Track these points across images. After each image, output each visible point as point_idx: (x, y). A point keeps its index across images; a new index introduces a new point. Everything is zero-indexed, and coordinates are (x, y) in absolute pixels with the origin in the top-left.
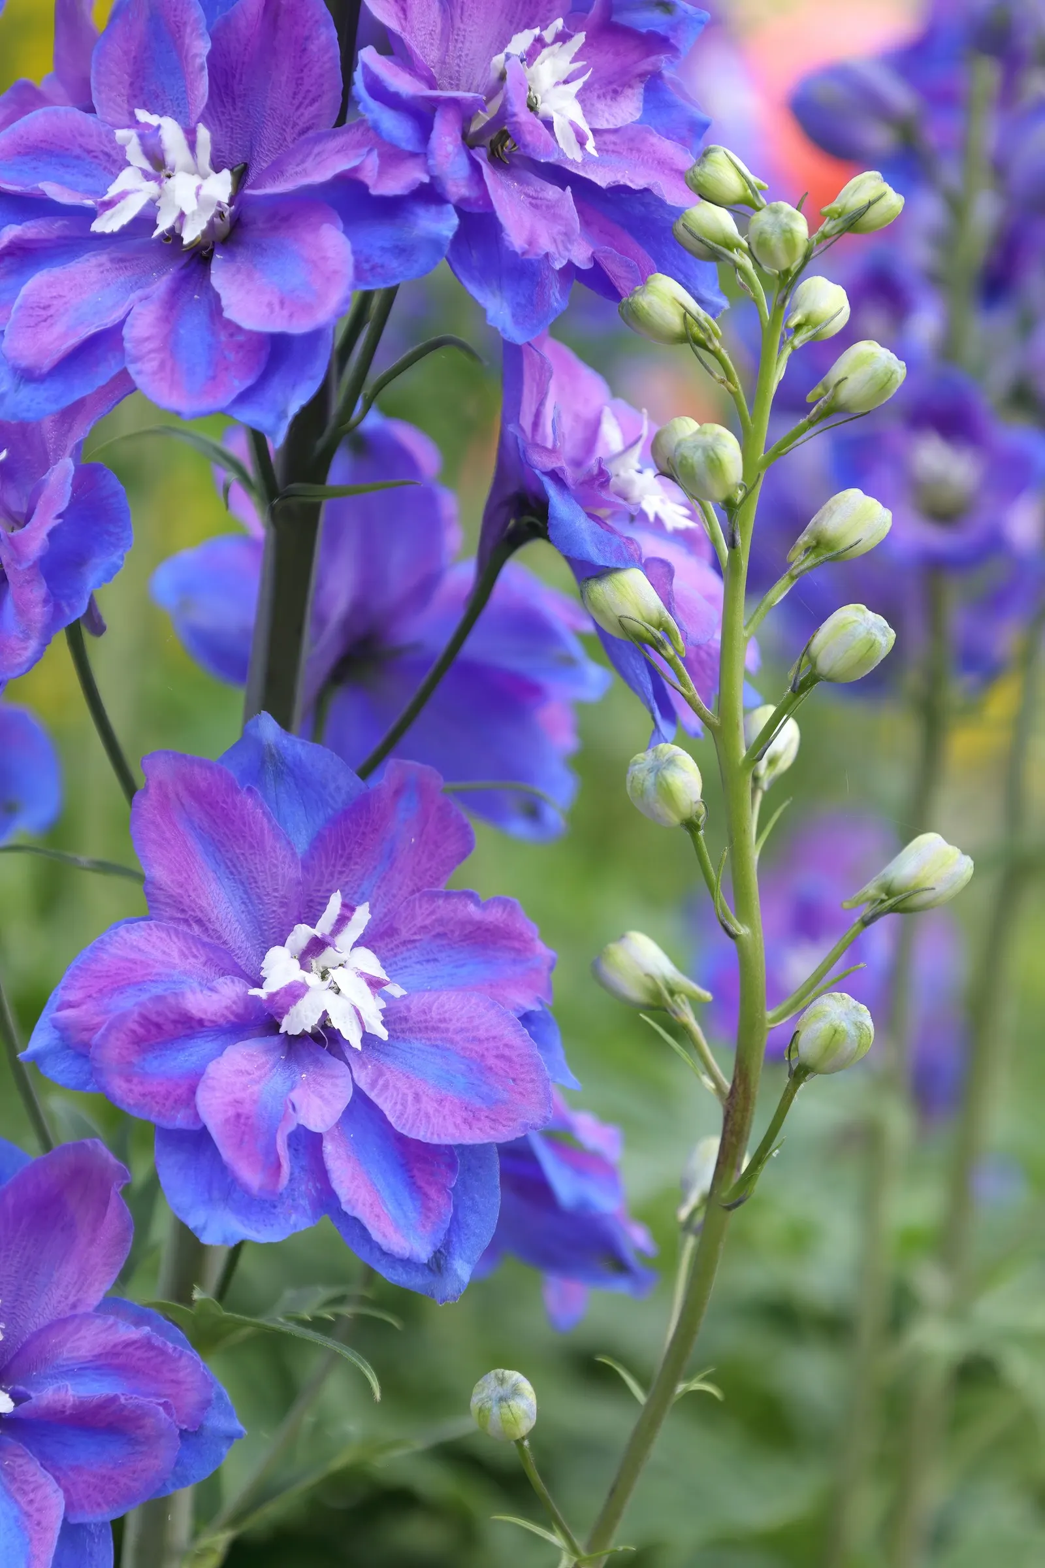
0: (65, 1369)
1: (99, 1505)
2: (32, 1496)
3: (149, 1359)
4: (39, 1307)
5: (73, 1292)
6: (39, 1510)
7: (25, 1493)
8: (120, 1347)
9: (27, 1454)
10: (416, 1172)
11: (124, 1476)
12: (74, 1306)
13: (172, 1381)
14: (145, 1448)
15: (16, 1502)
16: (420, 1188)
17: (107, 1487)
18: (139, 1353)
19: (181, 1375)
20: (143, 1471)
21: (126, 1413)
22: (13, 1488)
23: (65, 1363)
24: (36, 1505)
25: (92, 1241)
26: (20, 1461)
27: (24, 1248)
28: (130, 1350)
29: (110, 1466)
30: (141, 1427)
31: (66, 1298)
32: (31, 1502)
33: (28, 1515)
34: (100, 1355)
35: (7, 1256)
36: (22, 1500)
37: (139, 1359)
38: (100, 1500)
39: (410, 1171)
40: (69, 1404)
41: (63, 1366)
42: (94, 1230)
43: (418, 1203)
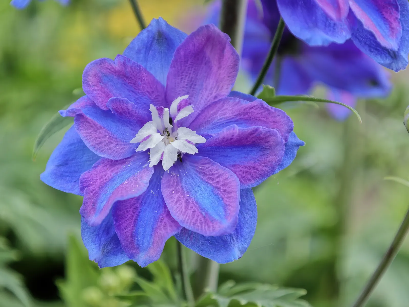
0: (219, 124)
1: (249, 180)
2: (217, 180)
3: (261, 113)
4: (198, 100)
5: (215, 91)
6: (223, 185)
7: (213, 179)
8: (248, 109)
9: (211, 162)
10: (384, 13)
11: (260, 165)
12: (216, 97)
13: (274, 122)
14: (269, 152)
15: (209, 184)
16: (387, 19)
17: (253, 171)
18: (256, 111)
19: (277, 118)
20: (269, 162)
21: (262, 136)
22: (205, 178)
23: (219, 121)
24: (221, 183)
25: (219, 68)
26: (207, 166)
27: (190, 74)
28: (253, 110)
29: (253, 162)
30: (268, 142)
31: (211, 94)
32: (218, 182)
33: (218, 188)
34: (238, 114)
35: (182, 78)
36: (212, 183)
37: (257, 114)
38: (250, 178)
39: (381, 12)
40: (236, 134)
41: (218, 123)
42: (220, 63)
43: (388, 26)
